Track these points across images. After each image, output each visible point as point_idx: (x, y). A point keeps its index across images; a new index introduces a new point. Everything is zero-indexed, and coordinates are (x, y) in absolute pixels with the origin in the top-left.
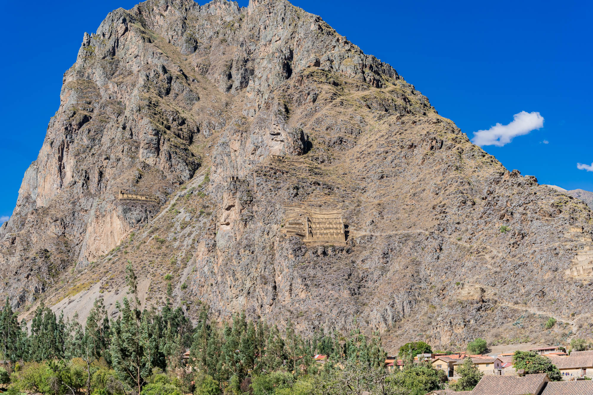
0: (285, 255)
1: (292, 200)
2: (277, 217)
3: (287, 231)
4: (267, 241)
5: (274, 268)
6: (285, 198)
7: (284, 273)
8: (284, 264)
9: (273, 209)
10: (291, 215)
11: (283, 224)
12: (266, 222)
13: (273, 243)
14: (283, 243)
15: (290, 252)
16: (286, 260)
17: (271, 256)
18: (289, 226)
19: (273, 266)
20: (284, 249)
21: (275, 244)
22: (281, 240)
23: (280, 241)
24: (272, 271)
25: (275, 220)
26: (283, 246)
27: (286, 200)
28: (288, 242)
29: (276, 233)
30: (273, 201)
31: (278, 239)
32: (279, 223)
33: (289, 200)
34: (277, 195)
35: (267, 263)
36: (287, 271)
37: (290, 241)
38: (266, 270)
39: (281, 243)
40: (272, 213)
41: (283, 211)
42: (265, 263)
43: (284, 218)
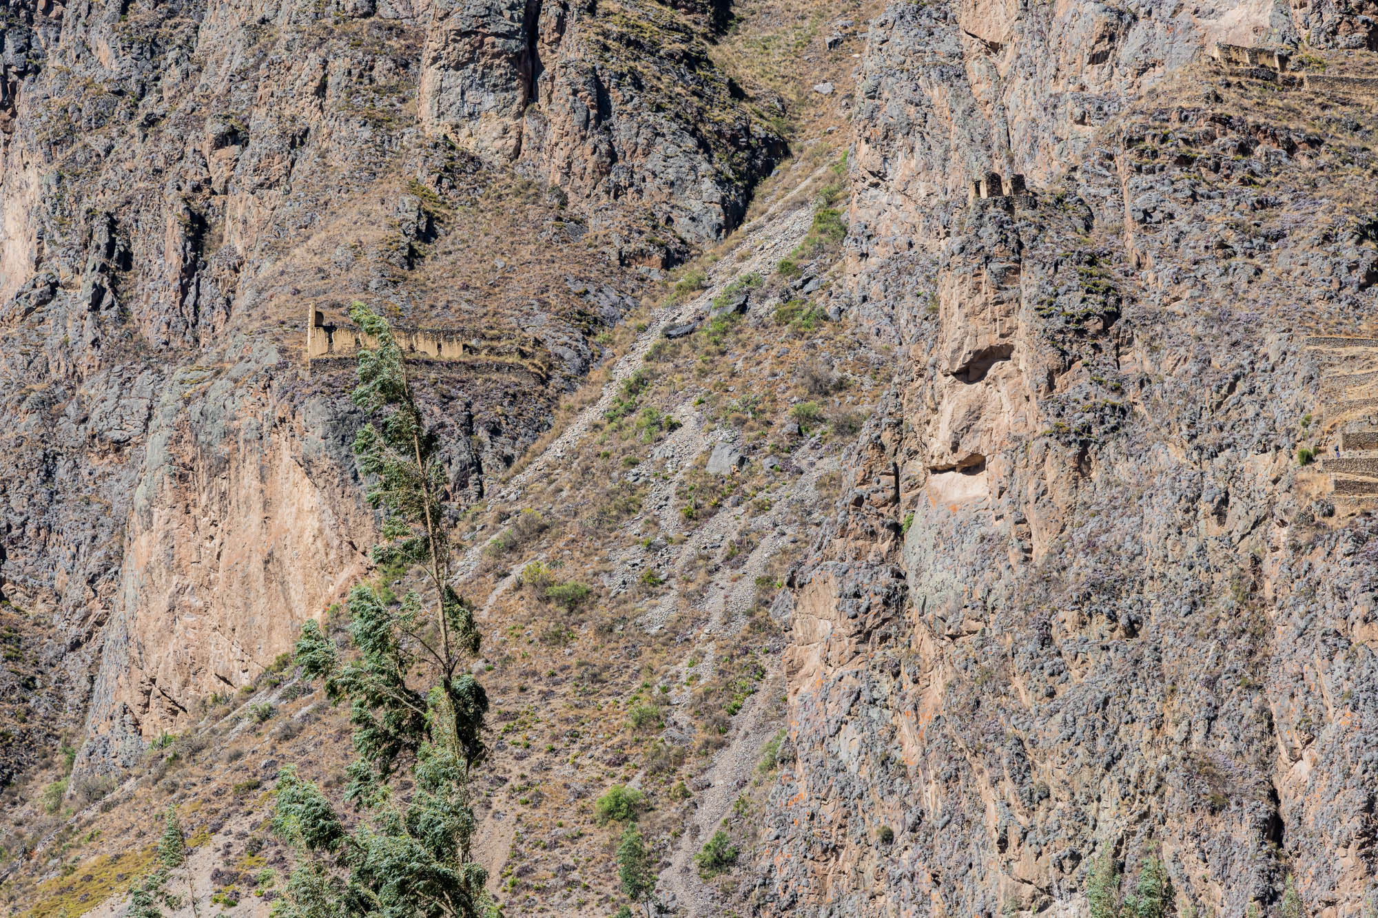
0: (1331, 625)
1: (1355, 305)
2: (1273, 409)
3: (1340, 486)
4: (1215, 558)
5: (1265, 714)
6: (1314, 293)
7: (1327, 734)
8: (1327, 683)
9: (1244, 357)
10: (1354, 394)
11: (1308, 447)
12: (1209, 439)
13: (1256, 561)
14: (1317, 558)
15: (1359, 611)
16: (1339, 658)
17: (1243, 642)
18: (1345, 455)
19: (1257, 699)
20: (1325, 595)
21: (1267, 566)
22: (1303, 539)
23: (1296, 548)
24: (1255, 731)
25: (1261, 426)
26: (1318, 573)
27: (1321, 306)
28: (1344, 547)
29: (1271, 504)
30: (1242, 311)
31: (1282, 535)
32: (1283, 441)
33: (1335, 307)
34: (1265, 279)
35: (1225, 683)
36: (1344, 723)
37: (1359, 539)
38: (1220, 726)
39: (1306, 559)
40: (1242, 386)
41: (1303, 373)
42: (1211, 683)
43: (1316, 409)
